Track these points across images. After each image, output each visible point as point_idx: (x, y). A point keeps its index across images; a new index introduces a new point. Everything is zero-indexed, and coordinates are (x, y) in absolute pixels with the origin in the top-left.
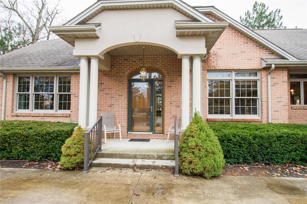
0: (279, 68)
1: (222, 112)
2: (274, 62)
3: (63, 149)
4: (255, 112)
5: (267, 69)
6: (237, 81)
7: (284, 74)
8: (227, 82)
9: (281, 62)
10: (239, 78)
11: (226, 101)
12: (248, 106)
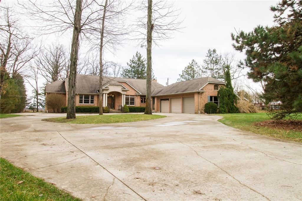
2: (137, 94)
4: (134, 104)
5: (136, 95)
6: (130, 98)
7: (139, 96)
8: (129, 98)
9: (139, 94)
10: (131, 97)
11: (128, 102)
12: (132, 103)
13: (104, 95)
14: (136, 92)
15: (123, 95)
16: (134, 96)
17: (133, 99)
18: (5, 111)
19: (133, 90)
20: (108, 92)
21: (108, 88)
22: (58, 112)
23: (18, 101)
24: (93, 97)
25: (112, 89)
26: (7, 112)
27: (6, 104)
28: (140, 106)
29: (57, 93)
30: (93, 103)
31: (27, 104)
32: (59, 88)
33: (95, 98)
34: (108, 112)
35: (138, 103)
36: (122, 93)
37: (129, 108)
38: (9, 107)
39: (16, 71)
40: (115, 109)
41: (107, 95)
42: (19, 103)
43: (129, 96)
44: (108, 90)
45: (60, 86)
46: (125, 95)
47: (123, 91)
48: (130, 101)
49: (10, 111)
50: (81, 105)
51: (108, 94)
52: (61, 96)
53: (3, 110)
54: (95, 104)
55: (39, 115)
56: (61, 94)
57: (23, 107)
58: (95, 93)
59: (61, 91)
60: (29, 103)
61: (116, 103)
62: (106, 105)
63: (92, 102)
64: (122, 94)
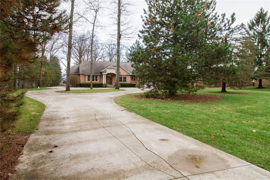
0: (129, 75)
1: (121, 82)
2: (128, 74)
4: (126, 82)
7: (130, 76)
8: (122, 77)
9: (129, 74)
10: (124, 76)
11: (122, 80)
12: (125, 81)
13: (104, 75)
14: (127, 73)
16: (126, 76)
17: (125, 78)
18: (45, 85)
19: (125, 72)
20: (106, 73)
21: (106, 70)
22: (75, 87)
23: (54, 78)
24: (96, 77)
25: (109, 71)
26: (47, 86)
27: (46, 80)
28: (131, 82)
29: (74, 74)
31: (62, 79)
32: (76, 71)
33: (98, 78)
34: (106, 87)
35: (129, 81)
36: (116, 74)
37: (121, 84)
38: (48, 82)
39: (52, 56)
40: (112, 85)
41: (105, 75)
42: (56, 79)
43: (122, 75)
44: (106, 72)
45: (77, 69)
48: (123, 79)
49: (49, 85)
50: (88, 82)
51: (107, 75)
52: (76, 76)
53: (44, 85)
54: (98, 82)
55: (62, 88)
56: (76, 74)
57: (59, 81)
58: (98, 74)
59: (77, 72)
60: (64, 79)
61: (113, 81)
62: (105, 82)
63: (96, 80)
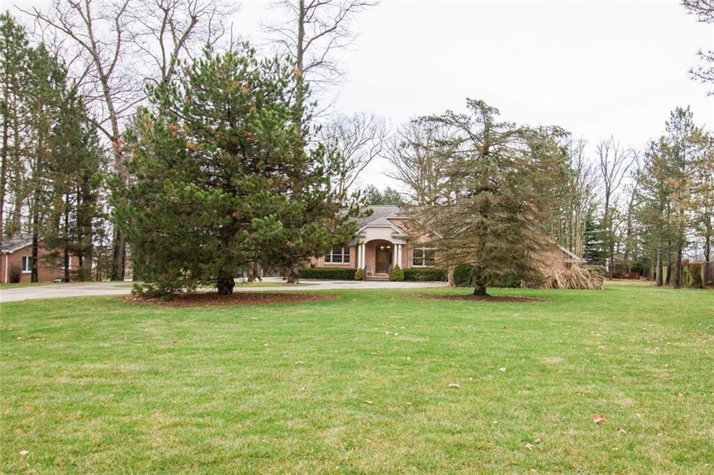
1: (419, 264)
3: (356, 274)
8: (422, 250)
10: (427, 249)
11: (422, 259)
15: (396, 247)
20: (366, 241)
21: (365, 232)
24: (348, 251)
25: (372, 235)
30: (349, 262)
33: (352, 253)
36: (394, 242)
41: (364, 246)
43: (422, 246)
44: (364, 237)
46: (400, 247)
47: (394, 237)
48: (424, 257)
50: (326, 265)
62: (363, 267)
63: (347, 260)
64: (394, 245)
